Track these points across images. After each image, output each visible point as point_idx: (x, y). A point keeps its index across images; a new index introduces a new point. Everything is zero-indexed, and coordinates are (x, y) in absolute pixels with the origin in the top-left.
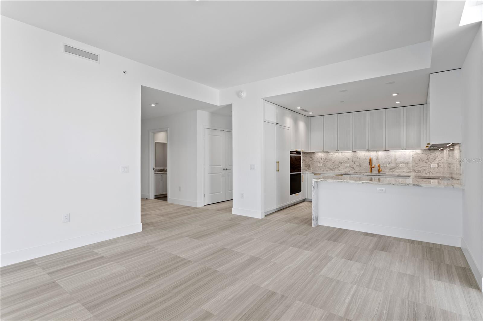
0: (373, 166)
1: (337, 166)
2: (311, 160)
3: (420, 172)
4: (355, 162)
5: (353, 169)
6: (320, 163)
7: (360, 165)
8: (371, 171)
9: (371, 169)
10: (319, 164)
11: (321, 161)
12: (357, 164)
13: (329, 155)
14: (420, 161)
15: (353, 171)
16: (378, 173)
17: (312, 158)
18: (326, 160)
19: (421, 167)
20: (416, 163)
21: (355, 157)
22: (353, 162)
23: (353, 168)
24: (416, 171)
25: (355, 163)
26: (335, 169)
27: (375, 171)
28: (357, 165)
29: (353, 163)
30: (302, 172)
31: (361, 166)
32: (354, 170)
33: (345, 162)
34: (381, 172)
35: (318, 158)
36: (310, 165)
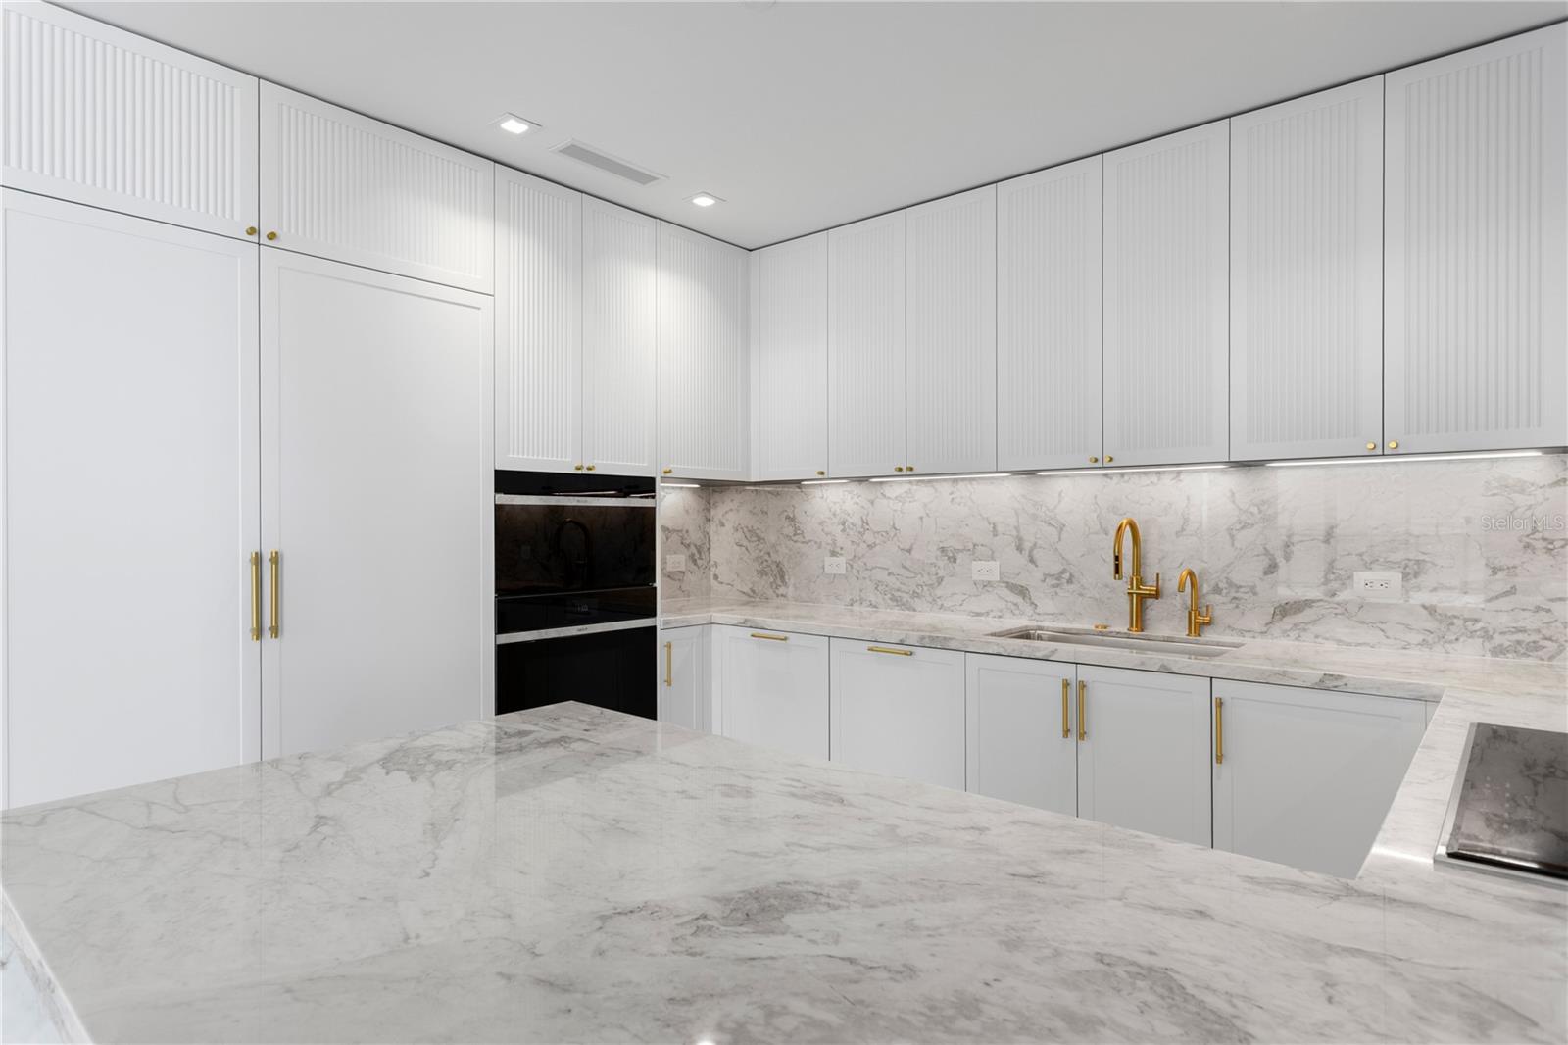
0: (1149, 587)
1: (926, 579)
2: (789, 531)
3: (1535, 647)
4: (1037, 554)
5: (1019, 600)
6: (834, 554)
7: (1063, 572)
8: (1139, 620)
9: (1142, 601)
10: (829, 560)
11: (841, 540)
12: (1049, 564)
13: (885, 501)
14: (1527, 546)
15: (1023, 613)
16: (1183, 634)
17: (791, 519)
18: (869, 537)
19: (1538, 600)
20: (1495, 571)
21: (1034, 517)
22: (1020, 549)
23: (1022, 591)
24: (1498, 640)
25: (1032, 560)
26: (916, 595)
27: (1168, 620)
28: (1046, 576)
29: (1021, 560)
30: (659, 621)
31: (1070, 581)
32: (1029, 610)
33: (973, 550)
34: (1210, 635)
35: (822, 523)
36: (786, 566)
